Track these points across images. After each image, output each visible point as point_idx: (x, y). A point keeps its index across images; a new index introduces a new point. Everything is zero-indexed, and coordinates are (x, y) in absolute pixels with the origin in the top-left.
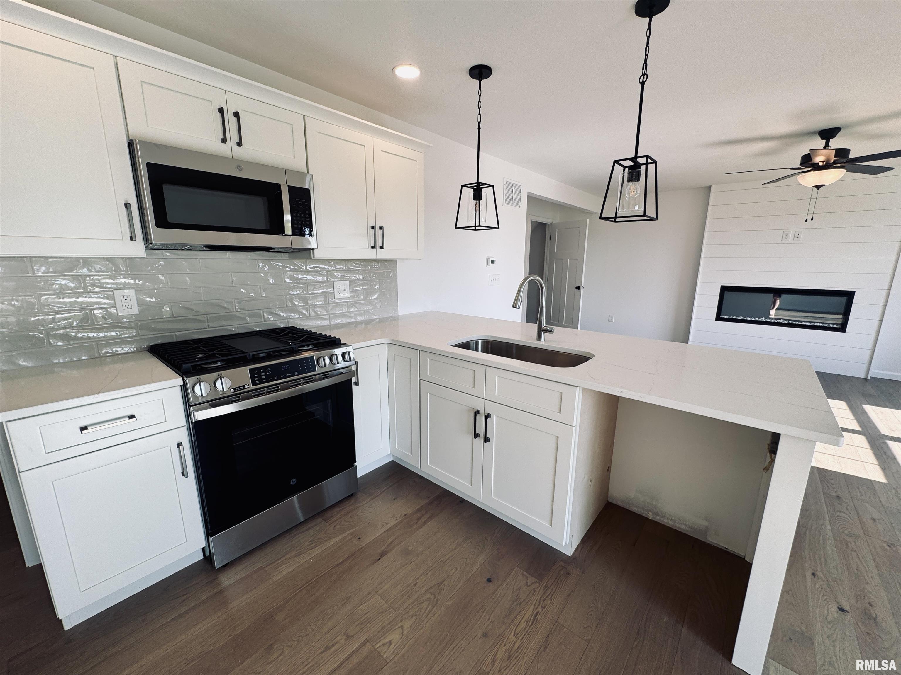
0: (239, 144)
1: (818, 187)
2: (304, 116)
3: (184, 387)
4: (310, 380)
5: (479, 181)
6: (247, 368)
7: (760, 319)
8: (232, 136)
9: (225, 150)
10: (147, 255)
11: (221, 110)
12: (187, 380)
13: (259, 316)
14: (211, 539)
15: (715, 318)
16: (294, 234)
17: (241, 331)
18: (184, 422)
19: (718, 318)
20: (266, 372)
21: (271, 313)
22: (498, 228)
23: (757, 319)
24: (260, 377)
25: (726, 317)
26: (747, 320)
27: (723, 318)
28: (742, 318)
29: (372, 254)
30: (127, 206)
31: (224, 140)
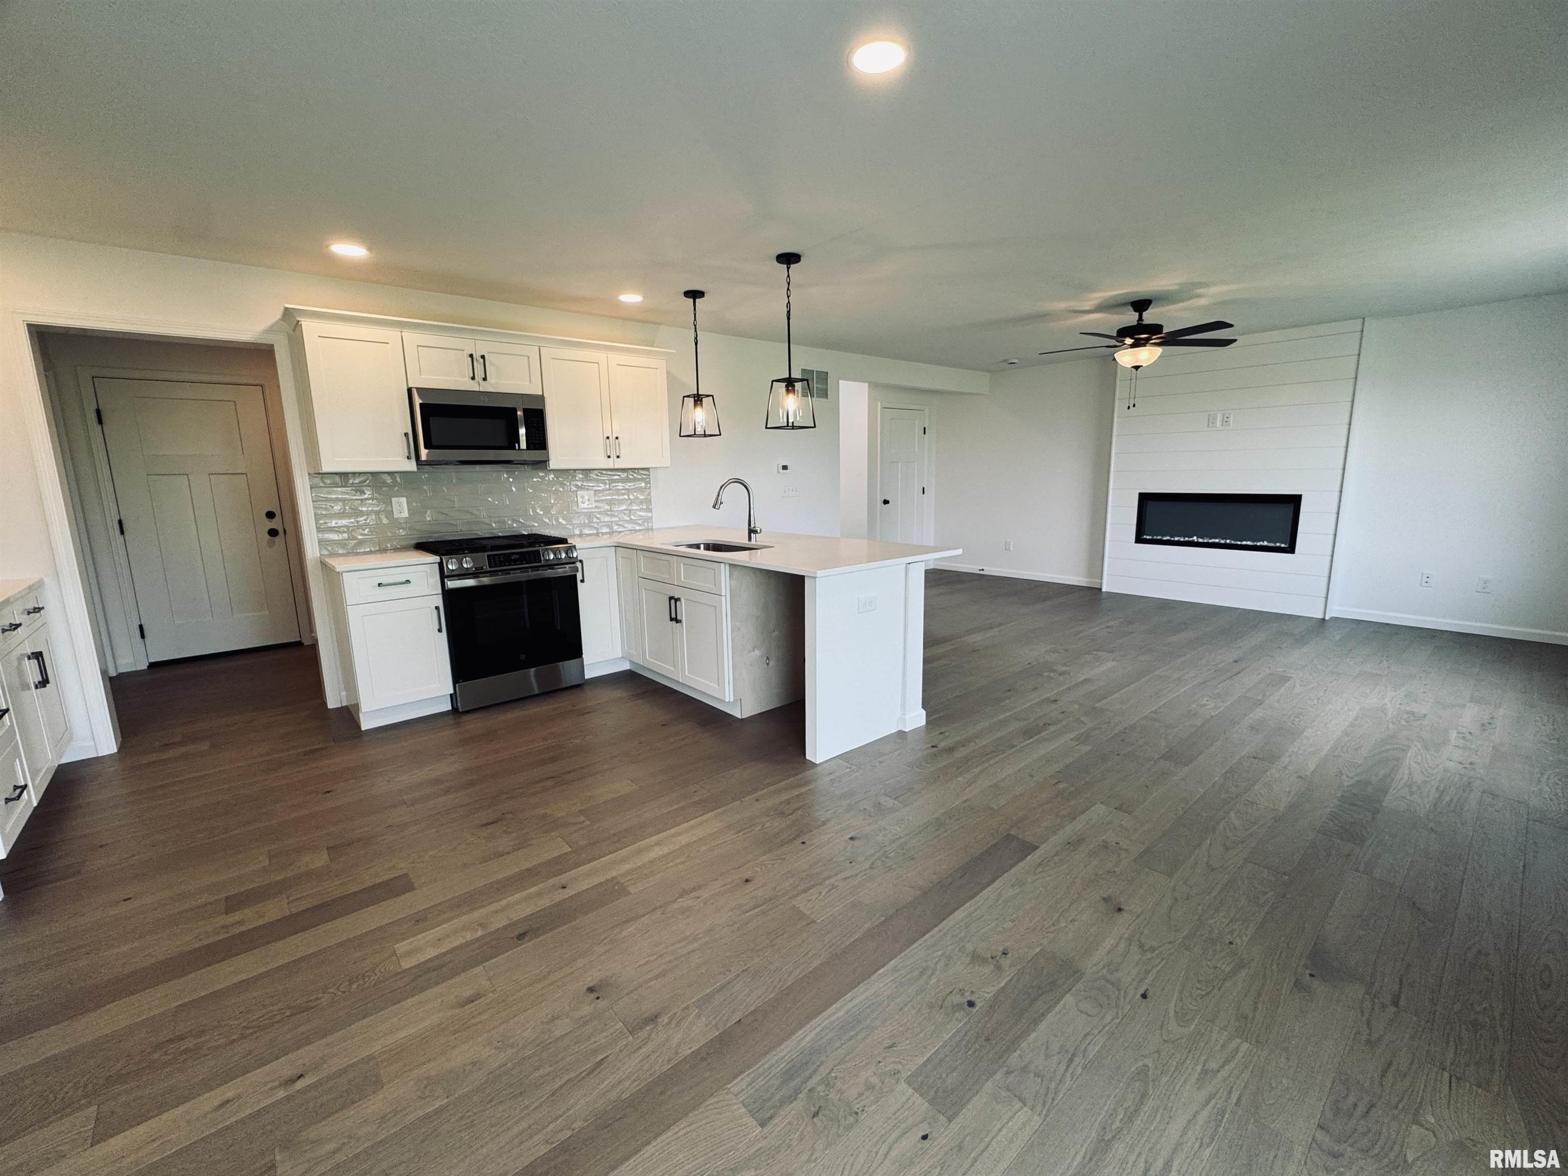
0: (485, 379)
1: (1137, 368)
2: (539, 347)
3: (441, 565)
4: (536, 568)
5: (700, 393)
6: (486, 554)
7: (1190, 539)
8: (479, 373)
9: (473, 386)
10: (418, 469)
11: (471, 356)
12: (444, 558)
13: (504, 522)
14: (457, 685)
15: (1134, 541)
16: (528, 448)
17: (487, 536)
18: (440, 591)
19: (1139, 540)
20: (499, 558)
21: (514, 521)
22: (720, 435)
23: (1187, 539)
24: (495, 562)
25: (1148, 537)
26: (1174, 541)
27: (1145, 539)
28: (1168, 538)
29: (610, 464)
30: (406, 434)
31: (473, 378)
